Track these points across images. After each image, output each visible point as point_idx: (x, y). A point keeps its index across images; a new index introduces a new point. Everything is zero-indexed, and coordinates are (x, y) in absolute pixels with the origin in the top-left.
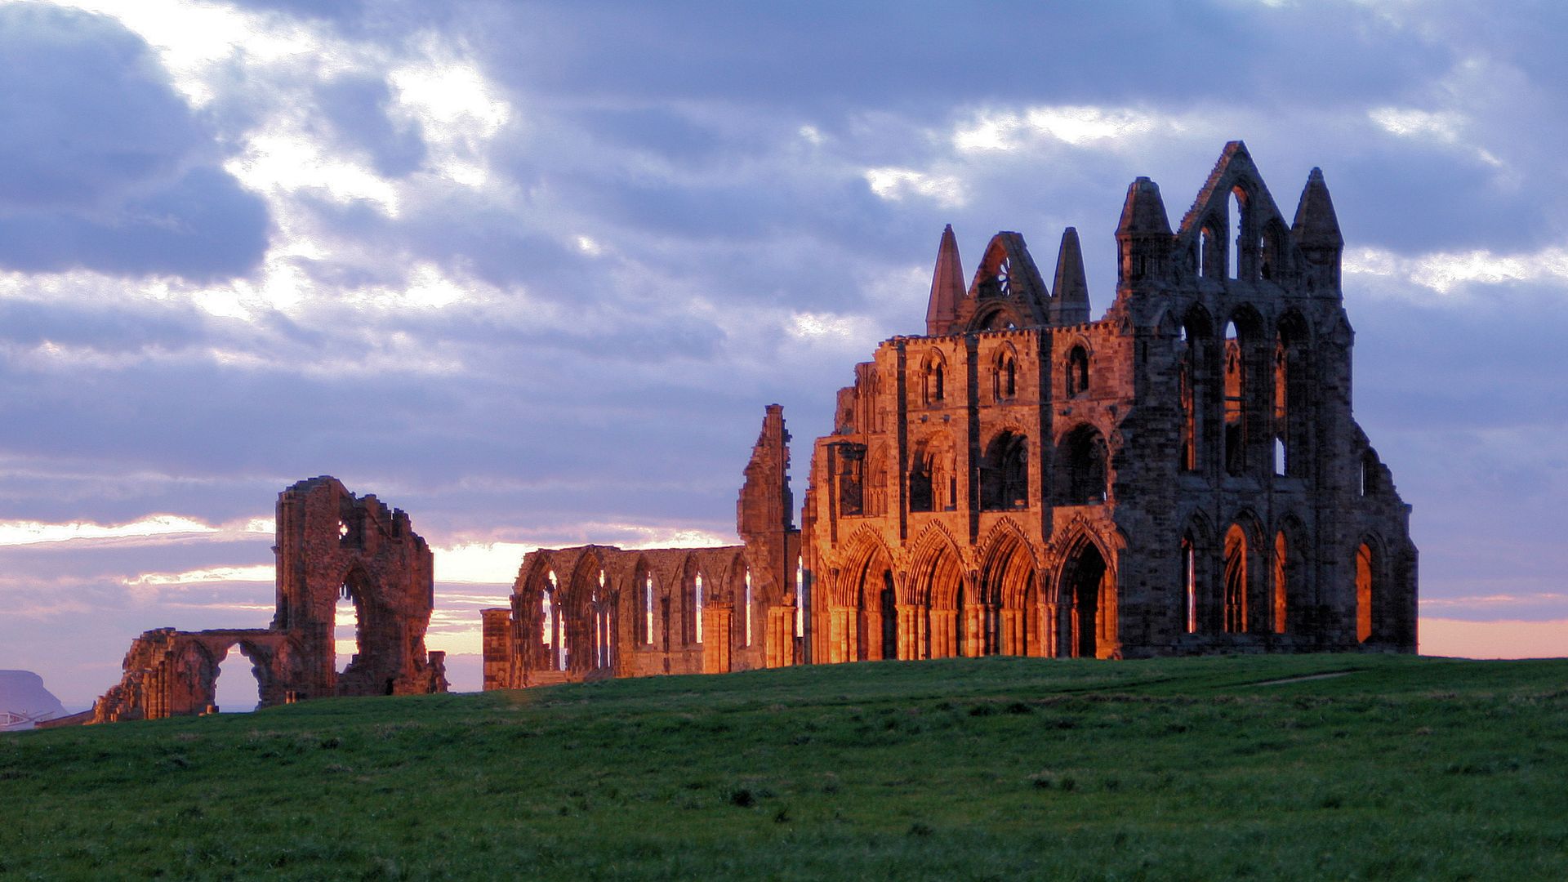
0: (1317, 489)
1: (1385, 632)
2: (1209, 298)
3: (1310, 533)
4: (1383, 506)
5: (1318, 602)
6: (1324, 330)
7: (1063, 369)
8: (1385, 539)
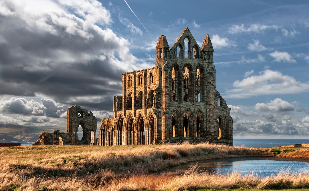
0: (207, 105)
1: (224, 137)
2: (178, 62)
3: (205, 115)
4: (224, 109)
5: (207, 130)
6: (208, 69)
7: (149, 78)
8: (224, 116)
